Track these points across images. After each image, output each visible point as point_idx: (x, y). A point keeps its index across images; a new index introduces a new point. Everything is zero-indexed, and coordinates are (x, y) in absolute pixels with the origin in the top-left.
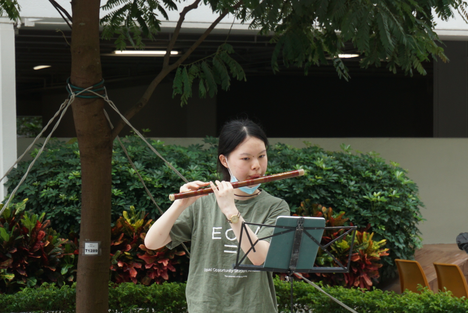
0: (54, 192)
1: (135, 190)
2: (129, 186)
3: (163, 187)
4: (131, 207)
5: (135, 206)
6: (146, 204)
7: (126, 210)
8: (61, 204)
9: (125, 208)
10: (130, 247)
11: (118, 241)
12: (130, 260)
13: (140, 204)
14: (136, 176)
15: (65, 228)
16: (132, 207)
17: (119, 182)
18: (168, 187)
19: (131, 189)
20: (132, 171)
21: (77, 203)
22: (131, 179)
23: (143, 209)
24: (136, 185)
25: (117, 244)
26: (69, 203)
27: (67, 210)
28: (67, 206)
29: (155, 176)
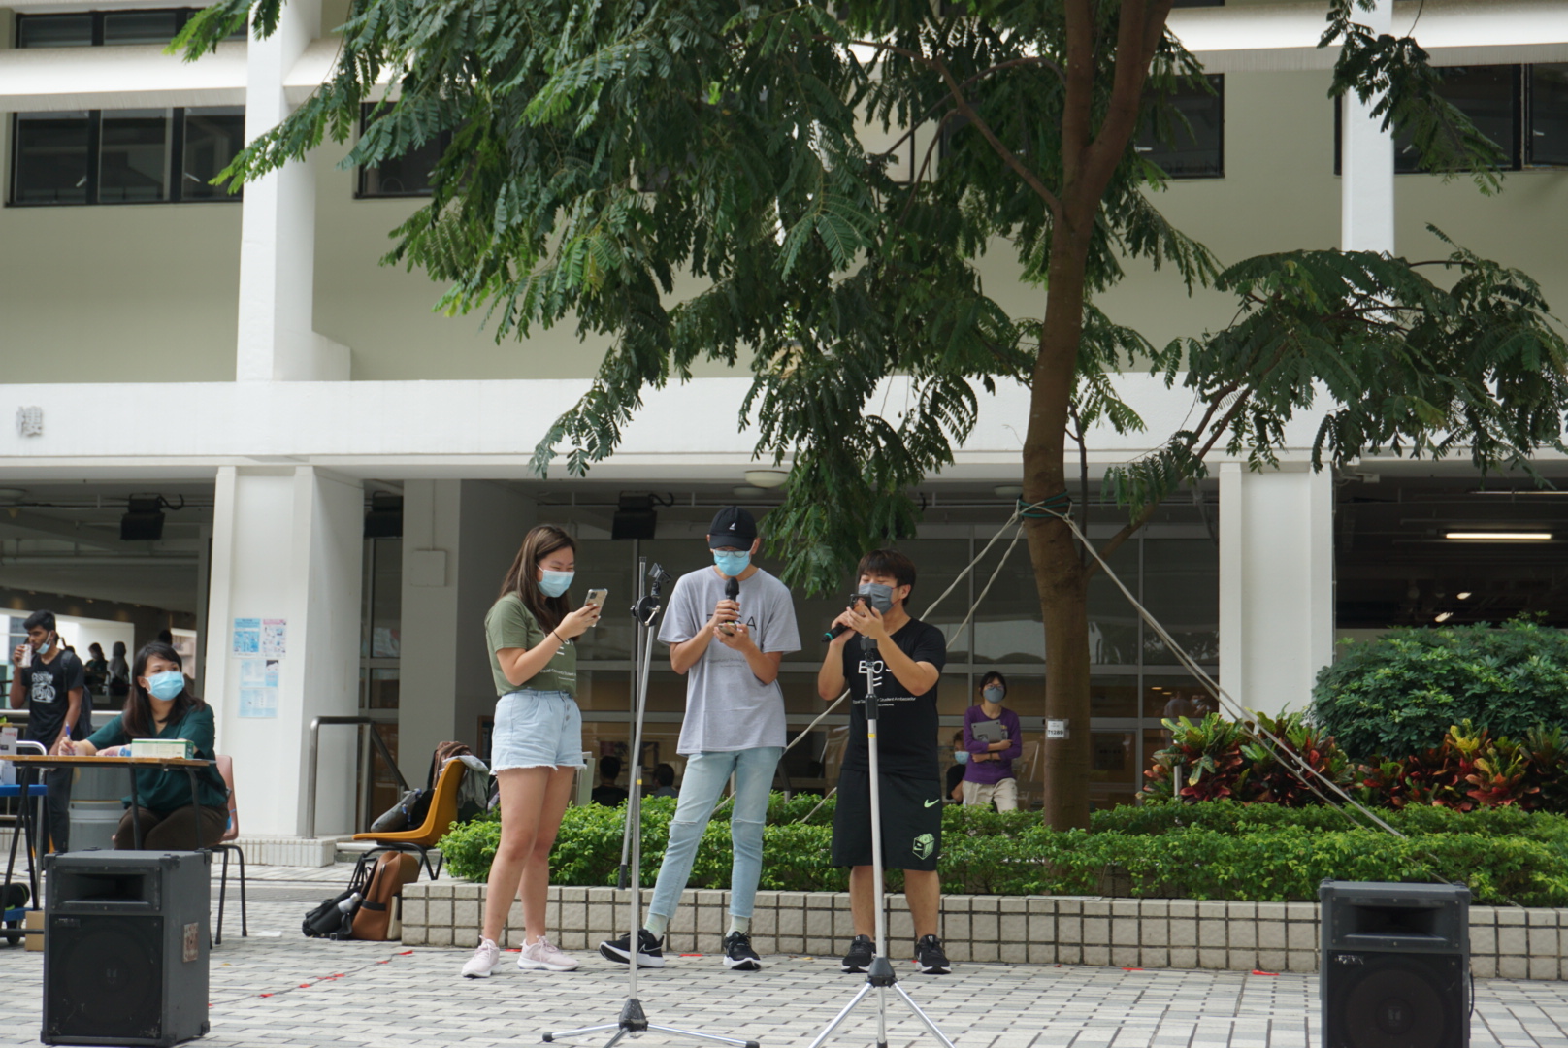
0: (1354, 698)
1: (1474, 695)
2: (1467, 690)
3: (1516, 692)
4: (1464, 720)
5: (1474, 721)
6: (1490, 716)
7: (1457, 725)
8: (1363, 715)
9: (1456, 721)
10: (1457, 779)
11: (1441, 769)
12: (1458, 800)
13: (1483, 718)
14: (1480, 676)
15: (1368, 749)
16: (1467, 721)
17: (1453, 684)
18: (1526, 692)
19: (1467, 694)
20: (1475, 668)
21: (1385, 713)
22: (1472, 679)
23: (1486, 725)
24: (1477, 689)
25: (1438, 773)
26: (1372, 714)
27: (1368, 724)
28: (1371, 718)
29: (1510, 678)
